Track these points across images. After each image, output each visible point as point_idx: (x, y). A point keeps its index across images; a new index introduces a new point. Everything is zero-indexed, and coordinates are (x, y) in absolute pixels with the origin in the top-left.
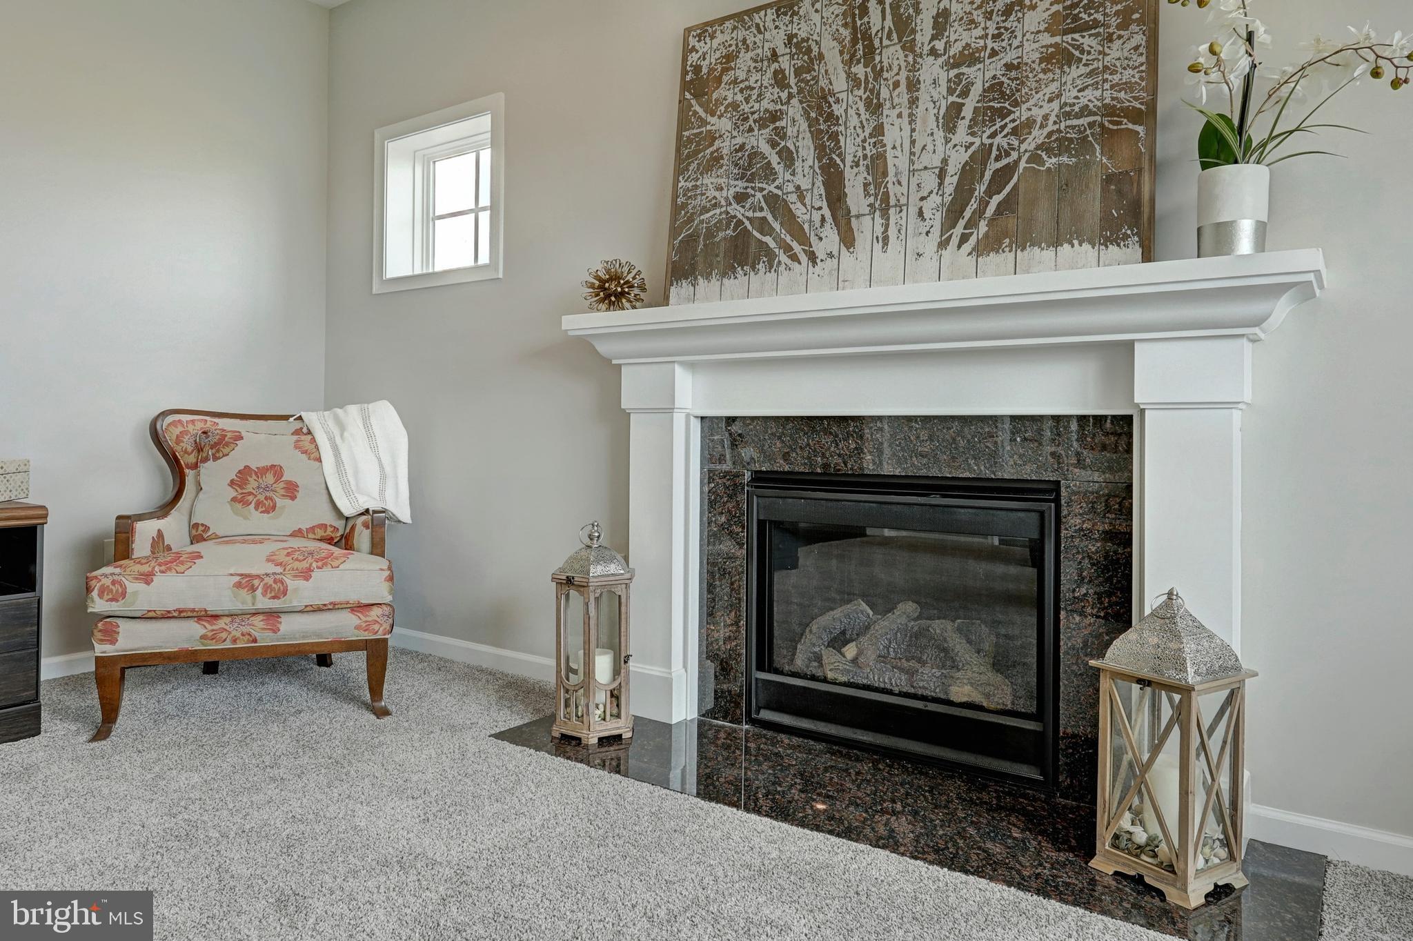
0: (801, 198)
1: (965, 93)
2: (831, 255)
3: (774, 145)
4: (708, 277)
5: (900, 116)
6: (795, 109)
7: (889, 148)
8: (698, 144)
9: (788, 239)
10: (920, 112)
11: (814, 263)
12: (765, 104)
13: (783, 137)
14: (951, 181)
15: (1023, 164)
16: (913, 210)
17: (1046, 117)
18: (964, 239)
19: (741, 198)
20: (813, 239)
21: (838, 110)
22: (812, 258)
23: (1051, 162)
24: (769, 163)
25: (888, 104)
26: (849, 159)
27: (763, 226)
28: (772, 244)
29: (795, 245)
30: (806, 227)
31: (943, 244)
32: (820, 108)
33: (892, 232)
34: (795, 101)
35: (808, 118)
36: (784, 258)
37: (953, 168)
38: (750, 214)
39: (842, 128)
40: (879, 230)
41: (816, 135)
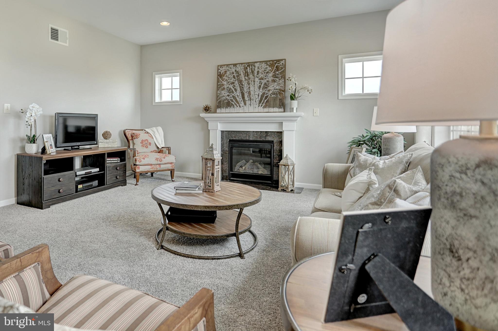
0: (238, 97)
1: (261, 84)
2: (243, 106)
3: (233, 88)
4: (223, 108)
5: (252, 86)
6: (237, 82)
7: (251, 90)
8: (221, 86)
9: (236, 103)
10: (255, 86)
11: (240, 107)
12: (232, 81)
13: (235, 86)
14: (260, 97)
15: (269, 96)
16: (255, 101)
17: (272, 89)
18: (262, 106)
19: (228, 96)
20: (240, 104)
21: (243, 83)
22: (240, 106)
23: (273, 96)
24: (233, 90)
25: (251, 84)
26: (245, 91)
27: (232, 100)
28: (234, 104)
29: (237, 104)
30: (239, 101)
31: (259, 106)
32: (240, 83)
33: (252, 104)
34: (237, 81)
35: (239, 84)
36: (235, 106)
37: (260, 95)
38: (230, 98)
39: (244, 86)
40: (250, 103)
41: (240, 87)
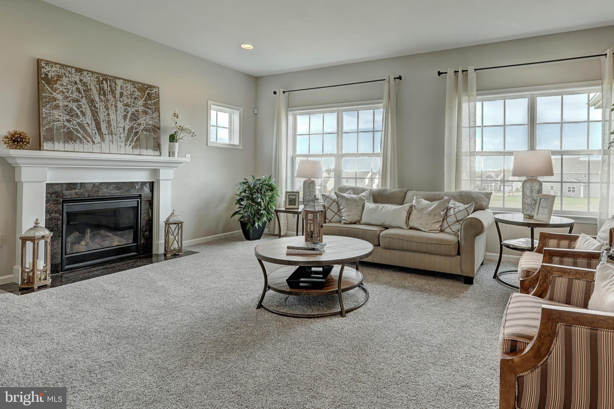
0: (89, 126)
1: (128, 113)
2: (99, 143)
3: (78, 109)
5: (113, 113)
6: (84, 101)
7: (111, 119)
8: (49, 99)
9: (86, 136)
10: (118, 113)
11: (94, 144)
13: (81, 107)
14: (126, 132)
15: (140, 132)
16: (118, 136)
17: (143, 124)
18: (130, 145)
19: (68, 121)
20: (93, 137)
21: (97, 106)
22: (93, 142)
23: (145, 133)
24: (77, 113)
25: (110, 109)
26: (101, 120)
27: (77, 130)
28: (81, 137)
29: (88, 138)
30: (91, 134)
31: (126, 145)
32: (91, 103)
33: (114, 140)
34: (84, 98)
35: (89, 105)
36: (85, 141)
37: (126, 129)
38: (72, 126)
39: (99, 111)
40: (111, 139)
41: (91, 110)
